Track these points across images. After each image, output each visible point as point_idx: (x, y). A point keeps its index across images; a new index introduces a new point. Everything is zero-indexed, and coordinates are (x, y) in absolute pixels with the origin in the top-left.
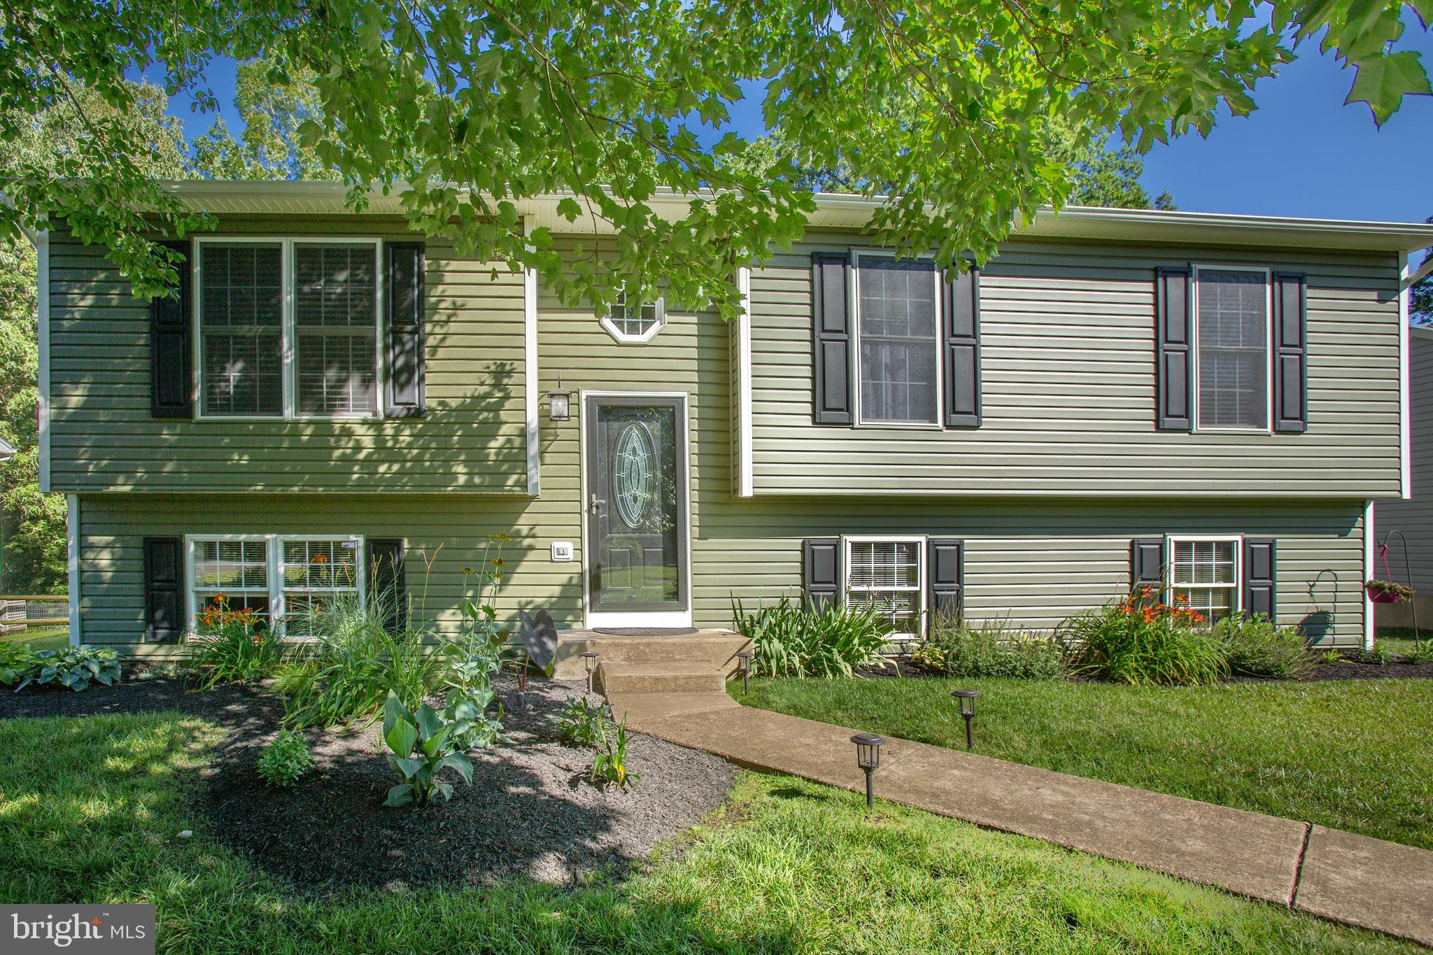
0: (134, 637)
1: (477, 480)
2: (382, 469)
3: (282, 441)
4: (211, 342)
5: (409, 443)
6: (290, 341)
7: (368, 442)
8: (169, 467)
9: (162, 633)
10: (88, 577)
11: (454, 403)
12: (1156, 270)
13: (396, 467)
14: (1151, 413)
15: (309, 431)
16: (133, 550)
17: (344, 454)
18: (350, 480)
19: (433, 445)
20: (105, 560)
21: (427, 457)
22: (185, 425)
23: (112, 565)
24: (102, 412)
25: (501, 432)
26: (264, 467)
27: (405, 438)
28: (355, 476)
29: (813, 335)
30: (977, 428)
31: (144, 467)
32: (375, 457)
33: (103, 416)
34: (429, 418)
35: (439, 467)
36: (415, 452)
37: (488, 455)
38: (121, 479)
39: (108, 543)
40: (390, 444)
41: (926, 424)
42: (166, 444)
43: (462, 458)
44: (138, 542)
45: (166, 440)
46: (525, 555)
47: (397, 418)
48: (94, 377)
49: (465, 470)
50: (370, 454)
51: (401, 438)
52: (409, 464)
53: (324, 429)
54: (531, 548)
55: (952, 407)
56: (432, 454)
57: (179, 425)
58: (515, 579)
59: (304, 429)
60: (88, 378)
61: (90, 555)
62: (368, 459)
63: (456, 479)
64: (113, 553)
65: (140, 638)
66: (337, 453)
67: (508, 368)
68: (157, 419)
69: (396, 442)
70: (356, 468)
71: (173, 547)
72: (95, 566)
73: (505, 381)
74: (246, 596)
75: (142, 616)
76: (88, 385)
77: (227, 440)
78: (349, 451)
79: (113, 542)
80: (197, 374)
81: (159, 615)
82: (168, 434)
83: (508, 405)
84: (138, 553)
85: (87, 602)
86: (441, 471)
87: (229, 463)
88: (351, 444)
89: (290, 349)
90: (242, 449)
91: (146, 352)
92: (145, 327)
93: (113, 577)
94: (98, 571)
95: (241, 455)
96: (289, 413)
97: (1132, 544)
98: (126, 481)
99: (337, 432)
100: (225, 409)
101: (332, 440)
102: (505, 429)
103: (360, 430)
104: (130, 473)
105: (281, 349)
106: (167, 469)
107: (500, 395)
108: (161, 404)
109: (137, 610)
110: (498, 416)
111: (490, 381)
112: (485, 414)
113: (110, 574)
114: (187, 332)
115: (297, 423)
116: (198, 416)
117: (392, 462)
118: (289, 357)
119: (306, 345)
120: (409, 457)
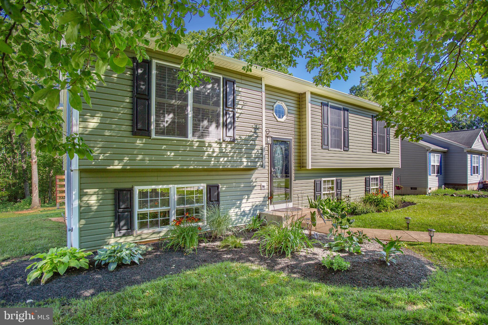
0: (108, 236)
1: (249, 164)
2: (221, 159)
3: (187, 148)
4: (159, 105)
5: (230, 151)
6: (191, 108)
7: (217, 150)
8: (140, 157)
9: (123, 232)
10: (84, 209)
11: (243, 137)
12: (372, 116)
13: (226, 159)
14: (371, 149)
15: (197, 144)
16: (109, 195)
17: (208, 154)
18: (211, 164)
19: (237, 152)
20: (93, 200)
21: (235, 156)
22: (147, 140)
23: (96, 203)
24: (107, 131)
25: (256, 148)
26: (180, 158)
27: (229, 149)
28: (212, 162)
29: (322, 125)
30: (347, 151)
31: (128, 157)
32: (219, 155)
33: (107, 133)
34: (236, 142)
35: (239, 159)
36: (232, 154)
37: (252, 156)
38: (116, 162)
39: (95, 192)
40: (224, 151)
41: (340, 150)
42: (139, 147)
43: (245, 156)
44: (111, 191)
45: (138, 145)
46: (254, 188)
47: (227, 141)
48: (103, 114)
49: (246, 161)
50: (218, 154)
51: (227, 149)
52: (230, 158)
53: (202, 144)
54: (255, 186)
55: (344, 146)
56: (237, 155)
57: (144, 139)
58: (251, 196)
59: (195, 143)
60: (99, 114)
61: (85, 198)
62: (216, 156)
63: (243, 164)
64: (98, 197)
65: (111, 235)
66: (206, 153)
67: (258, 127)
68: (134, 136)
69: (226, 150)
70: (213, 159)
71: (129, 193)
72: (88, 204)
73: (257, 131)
74: (159, 211)
75: (112, 225)
76: (100, 118)
77: (164, 146)
78: (210, 153)
79: (98, 191)
80: (153, 118)
81: (122, 223)
82: (139, 142)
83: (258, 139)
84: (111, 196)
85: (83, 222)
86: (239, 161)
87: (165, 156)
88: (211, 150)
89: (191, 111)
90: (171, 151)
91: (130, 106)
92: (130, 94)
93: (97, 208)
94: (89, 206)
95: (171, 153)
96: (190, 137)
97: (366, 178)
98: (119, 164)
99: (207, 146)
100: (163, 133)
101: (205, 148)
102: (257, 147)
103: (214, 145)
104: (121, 160)
105: (187, 111)
106: (138, 159)
107: (256, 135)
108: (137, 129)
109: (109, 223)
110: (255, 143)
111: (253, 130)
112: (252, 142)
113: (96, 207)
114: (149, 99)
115: (193, 141)
116: (153, 136)
117: (224, 157)
118: (190, 115)
119: (196, 111)
120: (230, 155)
